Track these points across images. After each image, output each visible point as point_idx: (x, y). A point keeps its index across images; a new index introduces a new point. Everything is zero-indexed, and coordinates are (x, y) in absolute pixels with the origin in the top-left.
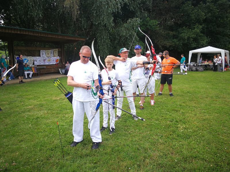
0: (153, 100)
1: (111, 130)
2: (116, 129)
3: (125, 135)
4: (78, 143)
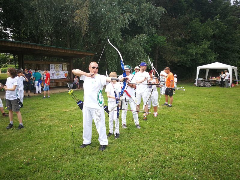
0: (156, 112)
1: (115, 135)
3: (128, 140)
4: (87, 145)
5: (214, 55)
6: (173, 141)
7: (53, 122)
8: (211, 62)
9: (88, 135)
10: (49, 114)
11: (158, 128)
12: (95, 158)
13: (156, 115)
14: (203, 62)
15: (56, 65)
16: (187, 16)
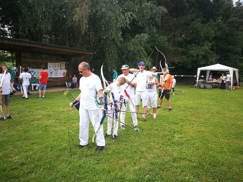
0: (155, 113)
1: (114, 137)
2: (118, 136)
3: (126, 141)
4: (83, 146)
5: (215, 57)
6: (173, 143)
7: (50, 122)
8: (212, 64)
9: (85, 136)
10: (46, 113)
11: (157, 130)
12: (92, 159)
13: (155, 116)
14: (204, 63)
15: (54, 64)
16: (189, 17)
